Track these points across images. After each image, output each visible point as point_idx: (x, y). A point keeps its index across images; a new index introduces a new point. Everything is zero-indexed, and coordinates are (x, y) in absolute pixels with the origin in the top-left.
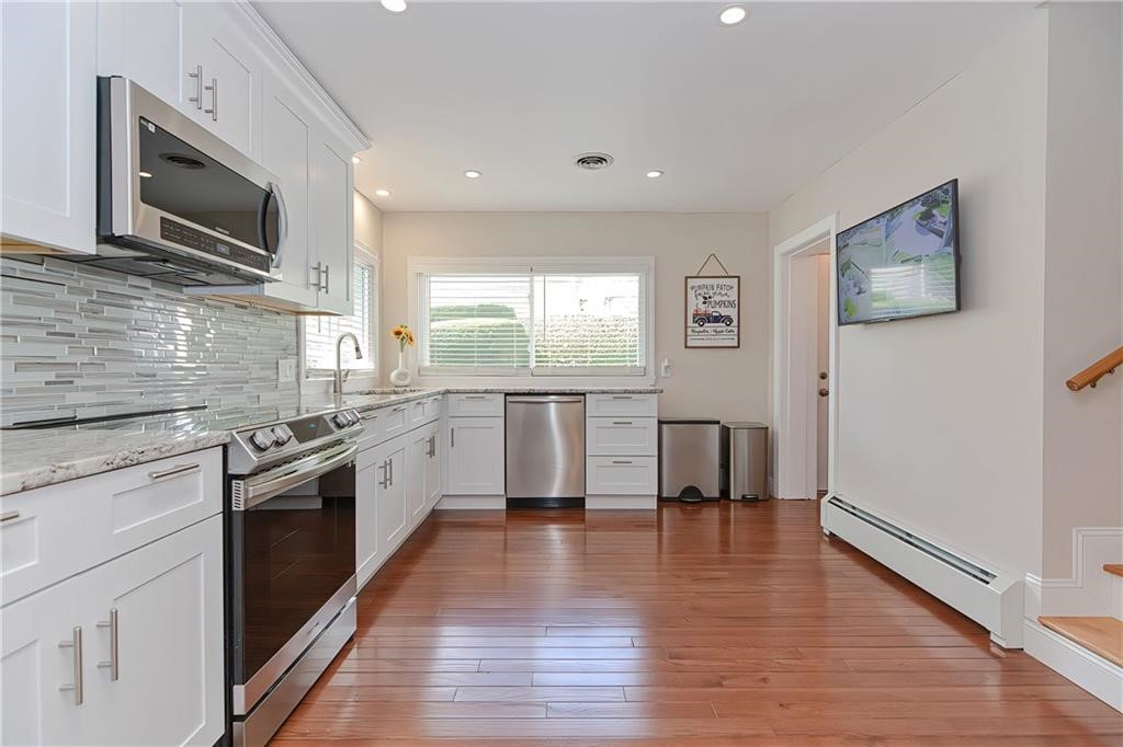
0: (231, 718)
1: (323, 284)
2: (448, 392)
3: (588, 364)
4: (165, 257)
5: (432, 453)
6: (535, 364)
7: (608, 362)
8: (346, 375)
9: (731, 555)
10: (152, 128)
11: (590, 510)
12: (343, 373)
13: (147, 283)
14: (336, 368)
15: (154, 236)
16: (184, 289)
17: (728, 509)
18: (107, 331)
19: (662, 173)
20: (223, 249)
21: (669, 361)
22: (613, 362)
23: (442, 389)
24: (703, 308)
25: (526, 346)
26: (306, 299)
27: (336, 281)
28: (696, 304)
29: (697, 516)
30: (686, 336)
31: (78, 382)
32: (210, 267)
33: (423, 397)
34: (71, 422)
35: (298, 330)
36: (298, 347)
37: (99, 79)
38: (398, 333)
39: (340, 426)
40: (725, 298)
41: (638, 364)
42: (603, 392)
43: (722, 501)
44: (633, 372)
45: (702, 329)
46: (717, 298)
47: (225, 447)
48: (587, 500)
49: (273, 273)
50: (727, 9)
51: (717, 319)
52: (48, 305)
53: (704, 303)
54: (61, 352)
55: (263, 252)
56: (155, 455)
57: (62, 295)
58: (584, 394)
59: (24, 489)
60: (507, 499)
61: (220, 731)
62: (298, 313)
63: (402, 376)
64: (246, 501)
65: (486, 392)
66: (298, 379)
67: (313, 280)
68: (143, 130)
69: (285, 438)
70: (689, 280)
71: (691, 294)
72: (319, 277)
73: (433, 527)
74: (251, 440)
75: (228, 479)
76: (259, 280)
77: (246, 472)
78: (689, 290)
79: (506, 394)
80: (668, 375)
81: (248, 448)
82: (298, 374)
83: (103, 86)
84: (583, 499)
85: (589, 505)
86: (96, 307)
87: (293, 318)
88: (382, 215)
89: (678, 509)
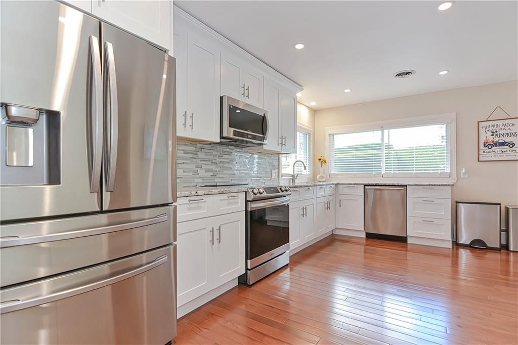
0: (247, 269)
1: (284, 143)
2: (338, 184)
3: (414, 172)
4: (236, 141)
5: (328, 208)
6: (384, 172)
7: (424, 170)
8: (297, 176)
9: (511, 282)
10: (232, 107)
11: (409, 244)
12: (296, 176)
13: (233, 147)
14: (293, 174)
15: (232, 136)
16: (243, 149)
17: (508, 255)
18: (224, 162)
19: (448, 71)
20: (249, 136)
21: (466, 169)
22: (426, 170)
23: (336, 182)
24: (491, 139)
25: (380, 164)
26: (278, 149)
27: (289, 142)
28: (486, 136)
29: (484, 256)
30: (479, 155)
31: (218, 176)
32: (247, 142)
33: (324, 185)
34: (216, 186)
35: (279, 160)
36: (279, 165)
37: (221, 97)
38: (320, 160)
39: (282, 191)
40: (508, 131)
41: (446, 171)
42: (416, 185)
43: (502, 251)
44: (443, 175)
45: (491, 150)
46: (502, 132)
47: (246, 192)
48: (408, 238)
49: (265, 142)
50: (441, 4)
51: (503, 144)
52: (211, 155)
53: (493, 135)
54: (213, 167)
55: (262, 136)
56: (229, 192)
57: (214, 153)
58: (406, 186)
59: (204, 195)
60: (366, 233)
61: (244, 272)
62: (279, 154)
63: (322, 177)
64: (251, 208)
65: (355, 184)
66: (279, 177)
67: (280, 142)
68: (230, 107)
69: (262, 192)
70: (480, 123)
71: (482, 131)
72: (283, 141)
73: (332, 240)
74: (253, 191)
75: (247, 202)
76: (262, 144)
77: (251, 200)
78: (480, 129)
79: (365, 185)
80: (467, 176)
81: (252, 194)
82: (279, 175)
83: (221, 98)
84: (407, 237)
85: (409, 241)
86: (221, 155)
87: (277, 156)
88: (314, 112)
89: (469, 250)
